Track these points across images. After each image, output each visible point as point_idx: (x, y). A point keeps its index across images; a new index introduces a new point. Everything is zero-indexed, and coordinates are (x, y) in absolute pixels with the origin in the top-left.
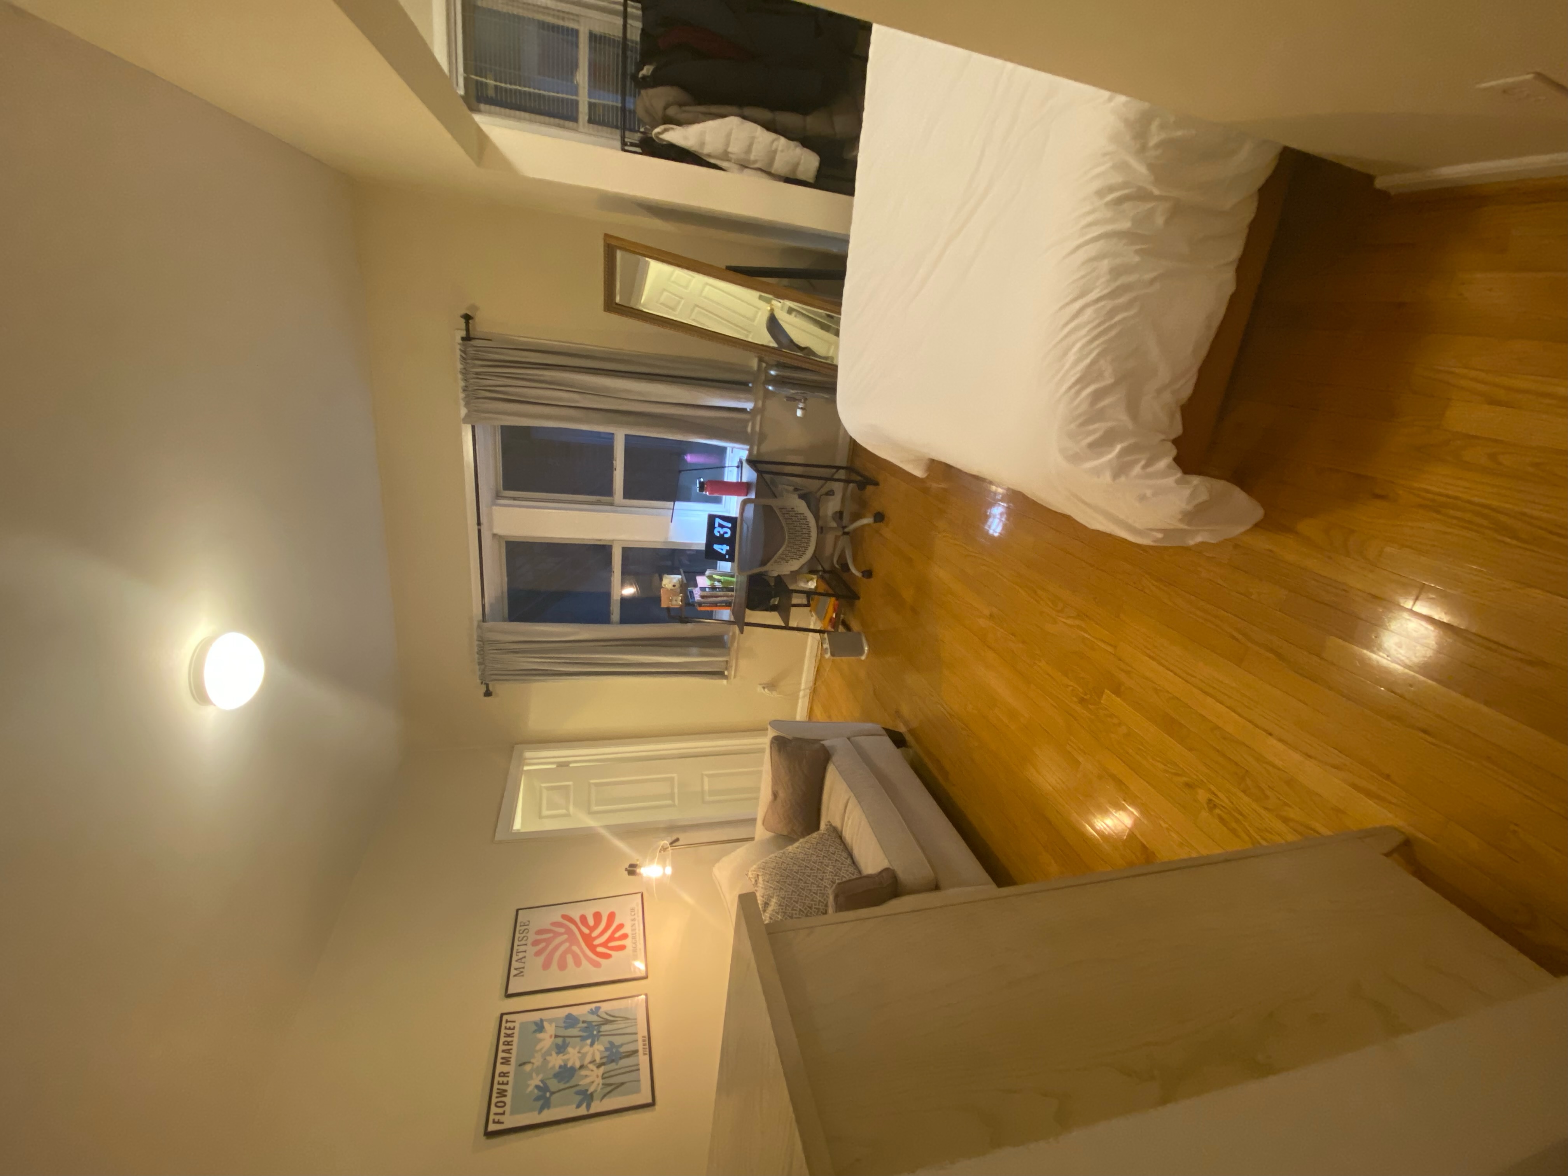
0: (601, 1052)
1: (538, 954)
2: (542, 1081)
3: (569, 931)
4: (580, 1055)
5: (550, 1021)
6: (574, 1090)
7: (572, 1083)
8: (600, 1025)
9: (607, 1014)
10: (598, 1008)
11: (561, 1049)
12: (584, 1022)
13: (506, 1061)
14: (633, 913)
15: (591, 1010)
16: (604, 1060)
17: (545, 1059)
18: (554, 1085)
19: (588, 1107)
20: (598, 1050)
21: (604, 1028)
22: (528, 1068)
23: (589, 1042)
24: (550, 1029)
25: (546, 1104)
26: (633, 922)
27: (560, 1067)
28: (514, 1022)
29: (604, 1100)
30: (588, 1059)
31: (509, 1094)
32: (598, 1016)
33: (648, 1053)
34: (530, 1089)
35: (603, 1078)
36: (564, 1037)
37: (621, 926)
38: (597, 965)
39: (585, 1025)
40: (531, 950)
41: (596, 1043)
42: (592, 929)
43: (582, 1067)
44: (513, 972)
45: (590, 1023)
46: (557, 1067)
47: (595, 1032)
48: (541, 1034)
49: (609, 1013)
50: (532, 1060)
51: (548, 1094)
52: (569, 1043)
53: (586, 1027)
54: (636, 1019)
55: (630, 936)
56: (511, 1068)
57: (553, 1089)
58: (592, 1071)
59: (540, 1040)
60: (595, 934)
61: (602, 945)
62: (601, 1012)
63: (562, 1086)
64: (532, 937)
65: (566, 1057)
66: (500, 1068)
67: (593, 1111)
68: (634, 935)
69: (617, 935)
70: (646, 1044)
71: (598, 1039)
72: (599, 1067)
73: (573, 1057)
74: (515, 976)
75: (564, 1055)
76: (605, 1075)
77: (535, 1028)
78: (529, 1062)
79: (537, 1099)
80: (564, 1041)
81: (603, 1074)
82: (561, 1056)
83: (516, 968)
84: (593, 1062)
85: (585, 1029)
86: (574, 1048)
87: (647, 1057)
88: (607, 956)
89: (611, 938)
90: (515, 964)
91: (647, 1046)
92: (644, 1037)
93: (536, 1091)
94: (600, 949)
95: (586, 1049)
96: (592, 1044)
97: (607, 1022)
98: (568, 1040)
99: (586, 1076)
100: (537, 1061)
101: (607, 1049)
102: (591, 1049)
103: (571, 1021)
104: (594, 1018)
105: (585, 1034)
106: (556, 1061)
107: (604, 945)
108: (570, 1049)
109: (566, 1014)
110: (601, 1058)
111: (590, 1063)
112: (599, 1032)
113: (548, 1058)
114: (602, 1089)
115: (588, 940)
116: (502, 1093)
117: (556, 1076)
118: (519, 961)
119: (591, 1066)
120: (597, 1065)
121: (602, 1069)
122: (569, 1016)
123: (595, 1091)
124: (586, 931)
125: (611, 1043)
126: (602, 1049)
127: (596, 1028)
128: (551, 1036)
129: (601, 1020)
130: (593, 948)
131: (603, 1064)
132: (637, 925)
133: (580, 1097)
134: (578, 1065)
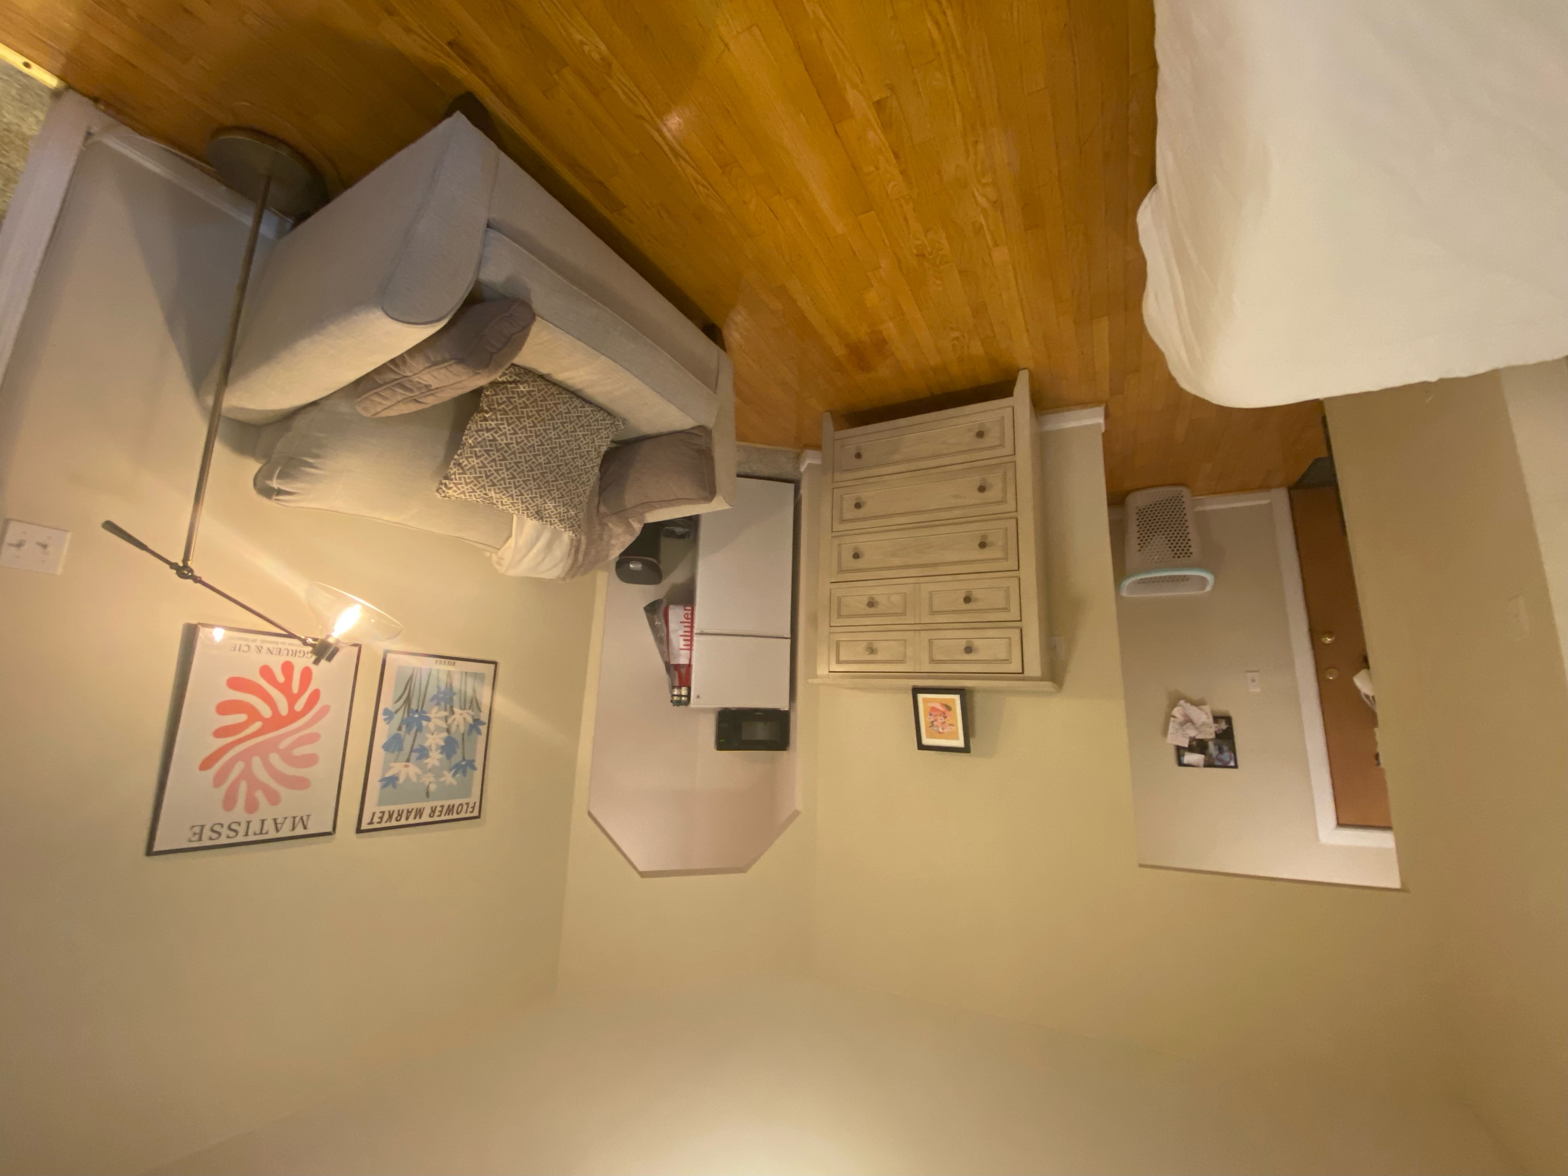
0: (439, 710)
1: (274, 798)
2: (450, 770)
3: (246, 756)
4: (435, 733)
5: (386, 767)
6: (466, 735)
7: (459, 739)
8: (409, 710)
9: (396, 702)
10: (386, 711)
11: (423, 753)
12: (400, 729)
13: (420, 813)
14: (246, 648)
15: (385, 720)
16: (448, 706)
17: (430, 770)
18: (457, 758)
19: (483, 723)
20: (436, 713)
21: (414, 706)
22: (433, 787)
23: (424, 723)
24: (398, 768)
25: (471, 764)
26: (264, 650)
27: (442, 753)
28: (374, 814)
29: (482, 710)
30: (443, 725)
31: (451, 802)
32: (397, 712)
33: (453, 661)
34: (454, 782)
35: (465, 709)
36: (412, 750)
37: (266, 672)
38: (325, 710)
39: (404, 728)
40: (266, 811)
41: (428, 715)
42: (253, 714)
43: (448, 731)
44: (300, 831)
45: (402, 721)
46: (441, 756)
47: (416, 716)
48: (400, 779)
49: (396, 700)
50: (427, 783)
51: (463, 763)
52: (420, 746)
53: (407, 726)
54: (414, 668)
55: (290, 659)
56: (427, 806)
57: (460, 759)
58: (454, 720)
59: (408, 779)
60: (266, 711)
61: (291, 705)
62: (392, 707)
63: (459, 751)
64: (239, 813)
65: (434, 747)
66: (425, 818)
67: (486, 721)
68: (290, 652)
69: (281, 679)
70: (444, 661)
71: (425, 712)
72: (452, 712)
73: (434, 740)
74: (305, 828)
75: (431, 750)
76: (462, 707)
77: (390, 788)
78: (428, 787)
79: (464, 773)
80: (417, 751)
81: (461, 709)
82: (431, 754)
83: (291, 828)
84: (446, 719)
85: (409, 728)
86: (426, 739)
87: (458, 662)
88: (315, 696)
89: (285, 689)
90: (285, 832)
91: (447, 660)
92: (437, 662)
93: (458, 775)
94: (299, 706)
95: (431, 725)
96: (428, 719)
97: (408, 701)
98: (416, 746)
99: (458, 726)
100: (429, 779)
101: (438, 704)
102: (433, 720)
103: (394, 745)
104: (398, 718)
105: (415, 728)
106: (435, 758)
107: (292, 699)
108: (427, 744)
109: (382, 752)
110: (446, 710)
111: (446, 721)
112: (417, 711)
113: (429, 766)
114: (473, 711)
115: (277, 722)
116: (450, 810)
117: (449, 757)
118: (279, 826)
119: (450, 721)
120: (451, 714)
121: (456, 709)
122: (386, 747)
123: (473, 717)
124: (257, 725)
125: (432, 699)
126: (435, 709)
127: (411, 714)
128: (406, 766)
129: (403, 708)
130: (294, 716)
131: (452, 707)
132: (271, 646)
133: (474, 732)
134: (445, 735)
